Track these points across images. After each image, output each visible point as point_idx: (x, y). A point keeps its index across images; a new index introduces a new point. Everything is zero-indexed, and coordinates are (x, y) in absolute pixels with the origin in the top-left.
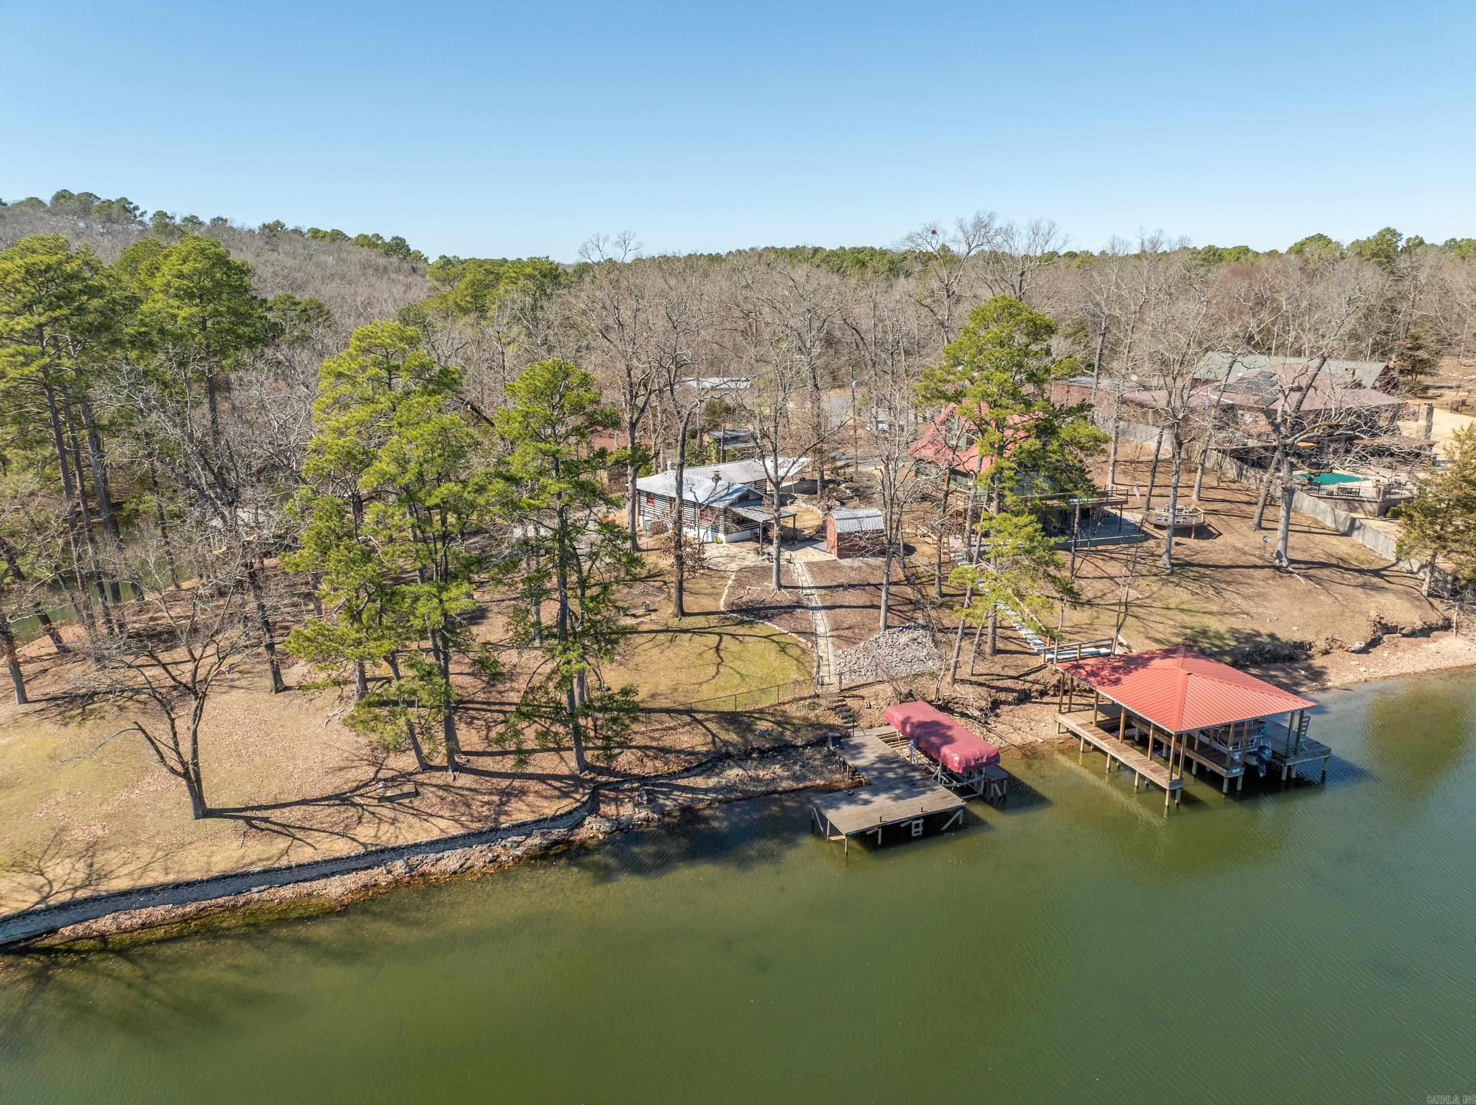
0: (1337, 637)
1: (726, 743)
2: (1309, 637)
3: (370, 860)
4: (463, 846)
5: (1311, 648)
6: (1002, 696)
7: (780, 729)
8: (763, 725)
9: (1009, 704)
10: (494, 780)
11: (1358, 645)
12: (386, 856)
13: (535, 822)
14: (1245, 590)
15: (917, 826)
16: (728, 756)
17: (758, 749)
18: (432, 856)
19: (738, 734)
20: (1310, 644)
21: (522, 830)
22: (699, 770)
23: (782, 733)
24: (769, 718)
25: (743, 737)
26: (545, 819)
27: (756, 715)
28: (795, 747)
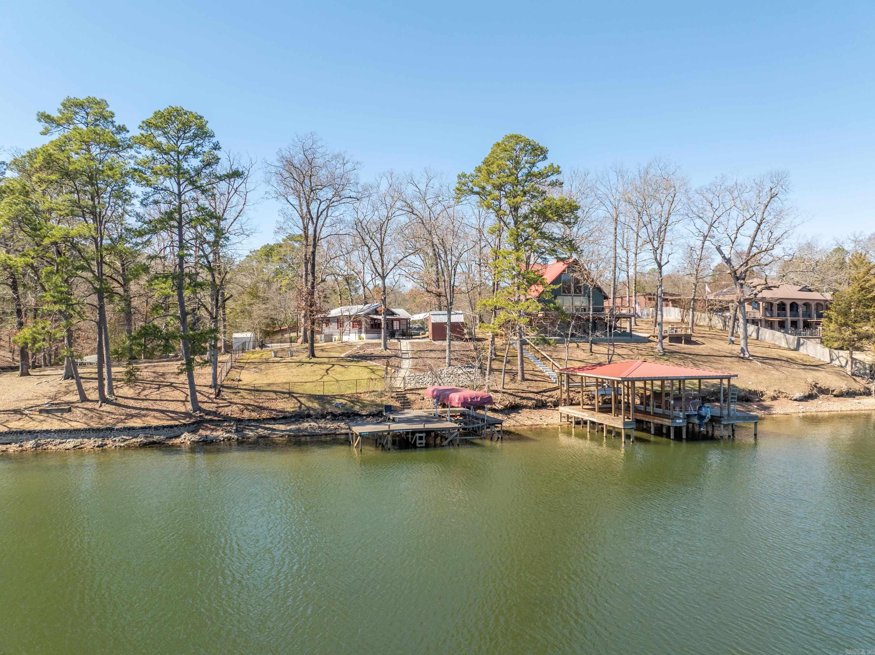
0: (783, 390)
1: (308, 408)
2: (760, 388)
3: (10, 437)
4: (83, 437)
5: (763, 395)
6: (525, 402)
7: (352, 404)
8: (339, 401)
10: (129, 410)
11: (797, 395)
12: (24, 437)
13: (142, 428)
14: (716, 366)
15: (421, 438)
16: (309, 416)
17: (331, 413)
18: (58, 441)
19: (320, 405)
20: (761, 392)
21: (131, 432)
22: (283, 421)
23: (352, 407)
24: (347, 398)
25: (322, 406)
26: (150, 428)
27: (337, 396)
28: (361, 416)
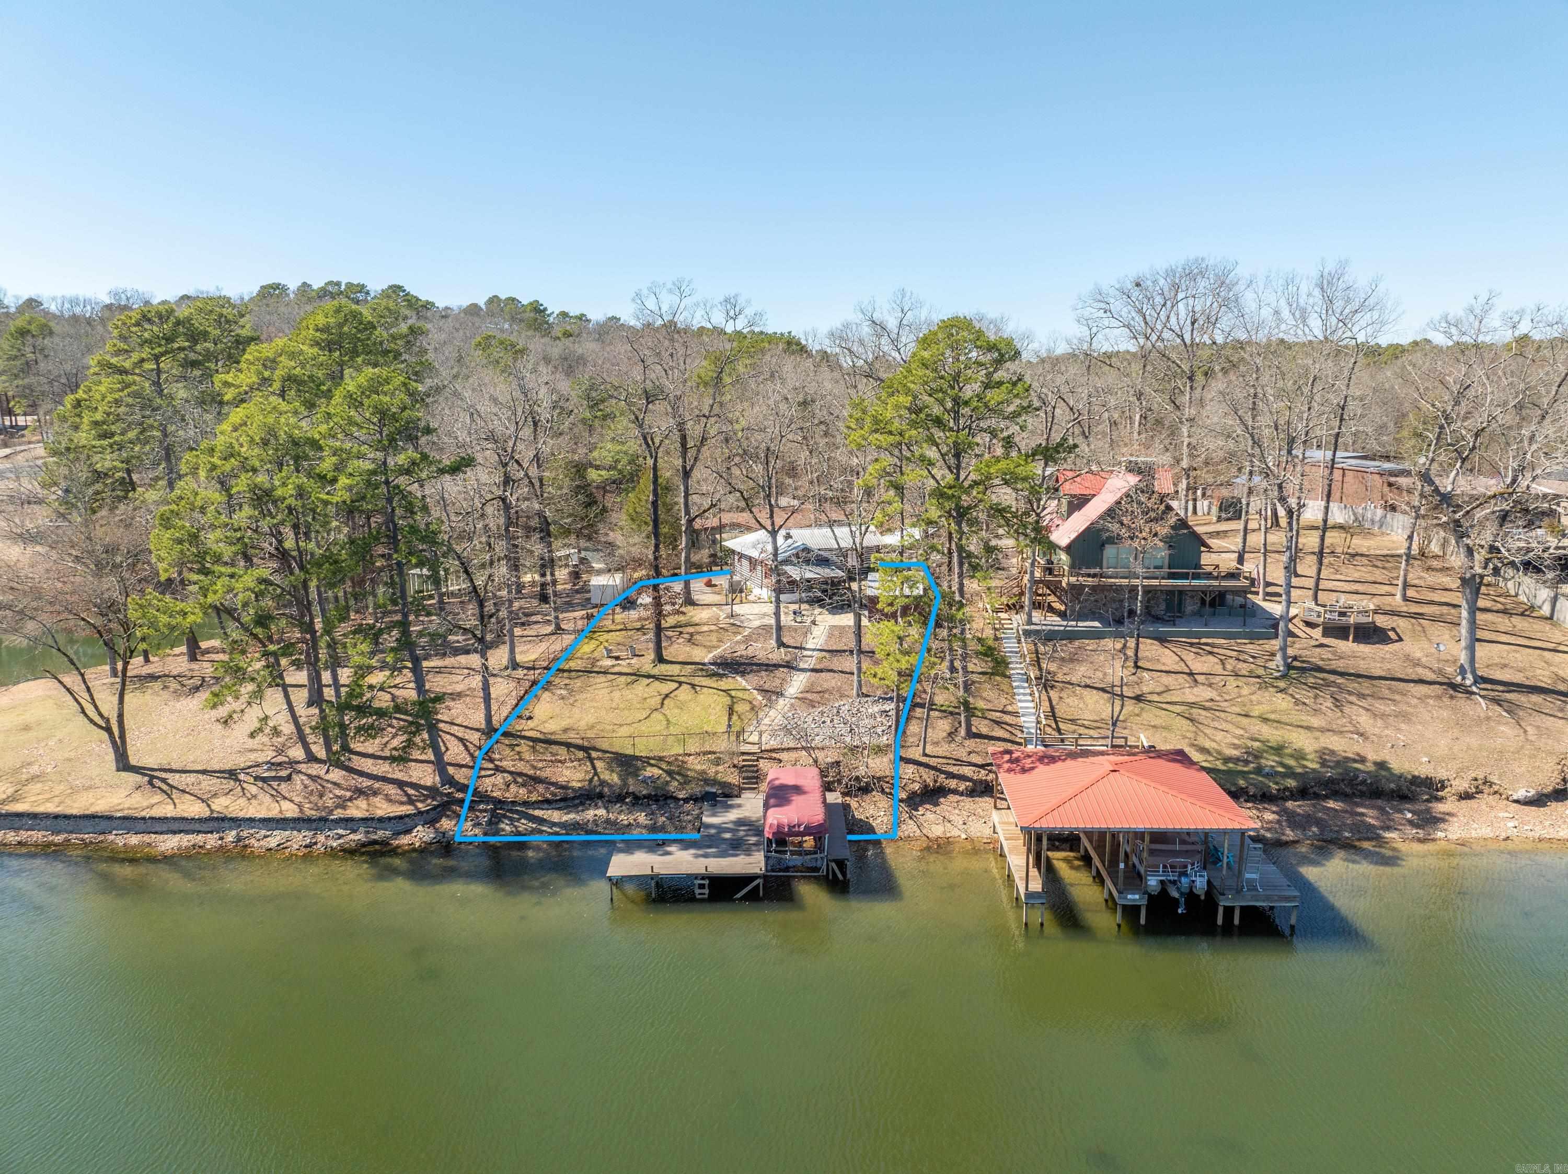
0: (1494, 779)
1: (603, 783)
2: (1441, 773)
3: (211, 825)
4: (293, 829)
5: (1443, 787)
7: (668, 779)
8: (651, 772)
9: (962, 794)
10: (361, 779)
11: (1521, 794)
12: (226, 824)
13: (362, 819)
15: (702, 886)
16: (601, 796)
18: (263, 832)
19: (620, 776)
20: (1442, 782)
21: (350, 825)
22: (562, 804)
23: (667, 783)
24: (664, 766)
25: (622, 780)
26: (373, 819)
27: (652, 762)
